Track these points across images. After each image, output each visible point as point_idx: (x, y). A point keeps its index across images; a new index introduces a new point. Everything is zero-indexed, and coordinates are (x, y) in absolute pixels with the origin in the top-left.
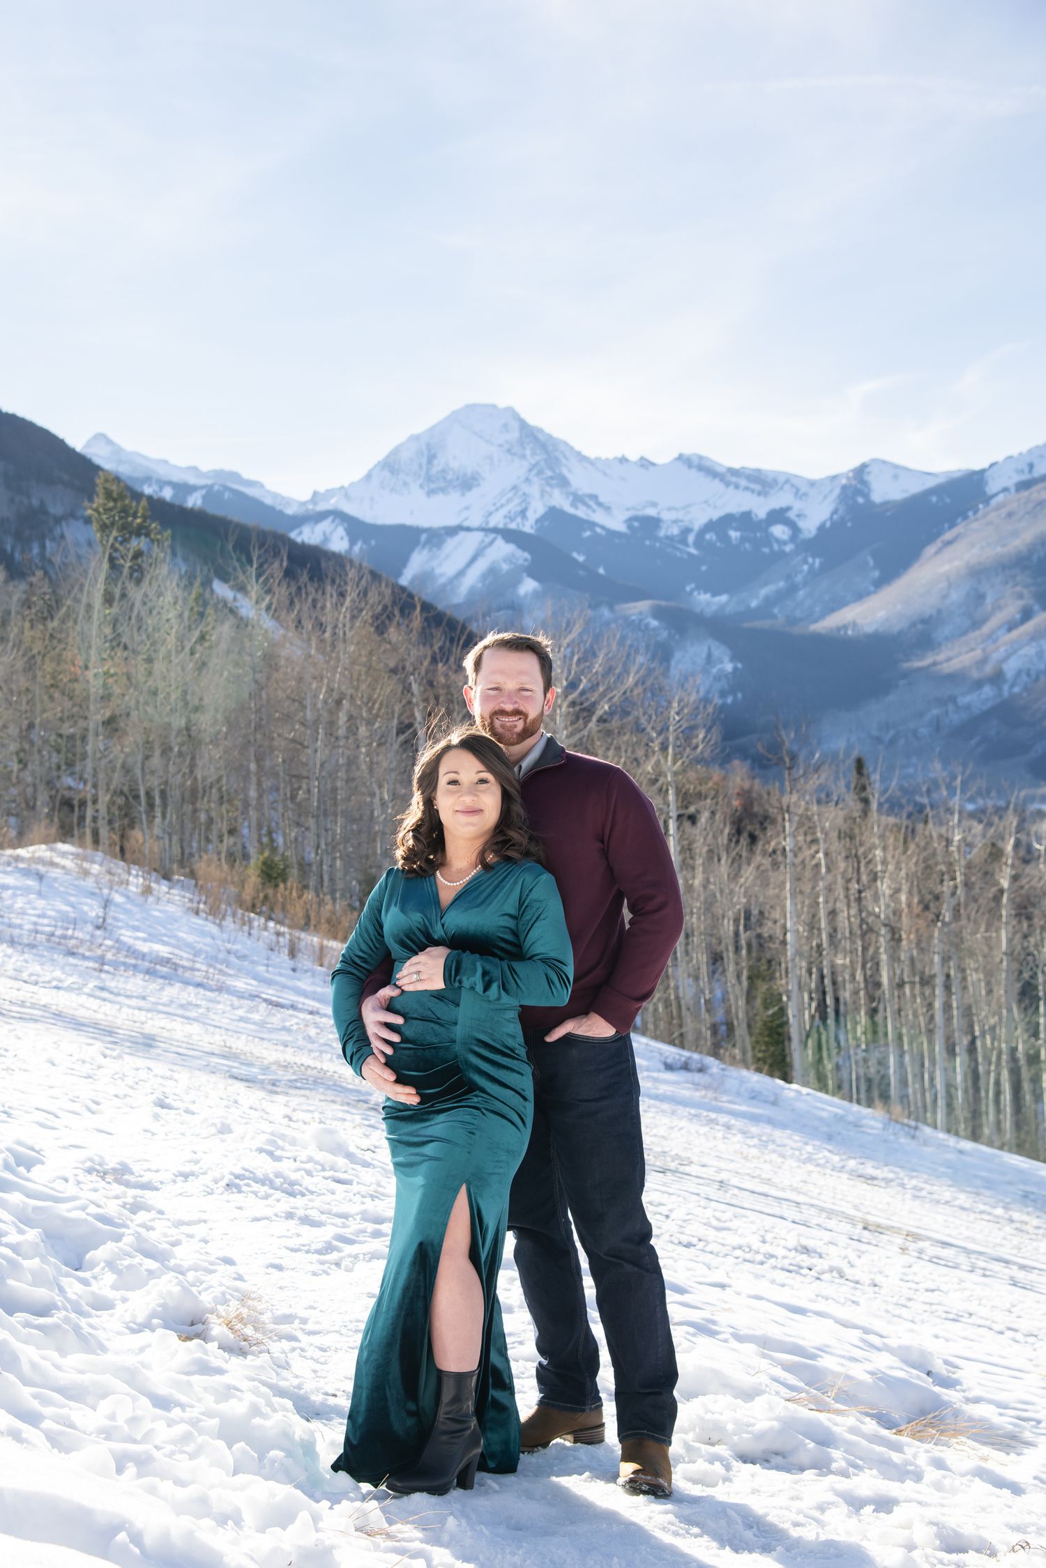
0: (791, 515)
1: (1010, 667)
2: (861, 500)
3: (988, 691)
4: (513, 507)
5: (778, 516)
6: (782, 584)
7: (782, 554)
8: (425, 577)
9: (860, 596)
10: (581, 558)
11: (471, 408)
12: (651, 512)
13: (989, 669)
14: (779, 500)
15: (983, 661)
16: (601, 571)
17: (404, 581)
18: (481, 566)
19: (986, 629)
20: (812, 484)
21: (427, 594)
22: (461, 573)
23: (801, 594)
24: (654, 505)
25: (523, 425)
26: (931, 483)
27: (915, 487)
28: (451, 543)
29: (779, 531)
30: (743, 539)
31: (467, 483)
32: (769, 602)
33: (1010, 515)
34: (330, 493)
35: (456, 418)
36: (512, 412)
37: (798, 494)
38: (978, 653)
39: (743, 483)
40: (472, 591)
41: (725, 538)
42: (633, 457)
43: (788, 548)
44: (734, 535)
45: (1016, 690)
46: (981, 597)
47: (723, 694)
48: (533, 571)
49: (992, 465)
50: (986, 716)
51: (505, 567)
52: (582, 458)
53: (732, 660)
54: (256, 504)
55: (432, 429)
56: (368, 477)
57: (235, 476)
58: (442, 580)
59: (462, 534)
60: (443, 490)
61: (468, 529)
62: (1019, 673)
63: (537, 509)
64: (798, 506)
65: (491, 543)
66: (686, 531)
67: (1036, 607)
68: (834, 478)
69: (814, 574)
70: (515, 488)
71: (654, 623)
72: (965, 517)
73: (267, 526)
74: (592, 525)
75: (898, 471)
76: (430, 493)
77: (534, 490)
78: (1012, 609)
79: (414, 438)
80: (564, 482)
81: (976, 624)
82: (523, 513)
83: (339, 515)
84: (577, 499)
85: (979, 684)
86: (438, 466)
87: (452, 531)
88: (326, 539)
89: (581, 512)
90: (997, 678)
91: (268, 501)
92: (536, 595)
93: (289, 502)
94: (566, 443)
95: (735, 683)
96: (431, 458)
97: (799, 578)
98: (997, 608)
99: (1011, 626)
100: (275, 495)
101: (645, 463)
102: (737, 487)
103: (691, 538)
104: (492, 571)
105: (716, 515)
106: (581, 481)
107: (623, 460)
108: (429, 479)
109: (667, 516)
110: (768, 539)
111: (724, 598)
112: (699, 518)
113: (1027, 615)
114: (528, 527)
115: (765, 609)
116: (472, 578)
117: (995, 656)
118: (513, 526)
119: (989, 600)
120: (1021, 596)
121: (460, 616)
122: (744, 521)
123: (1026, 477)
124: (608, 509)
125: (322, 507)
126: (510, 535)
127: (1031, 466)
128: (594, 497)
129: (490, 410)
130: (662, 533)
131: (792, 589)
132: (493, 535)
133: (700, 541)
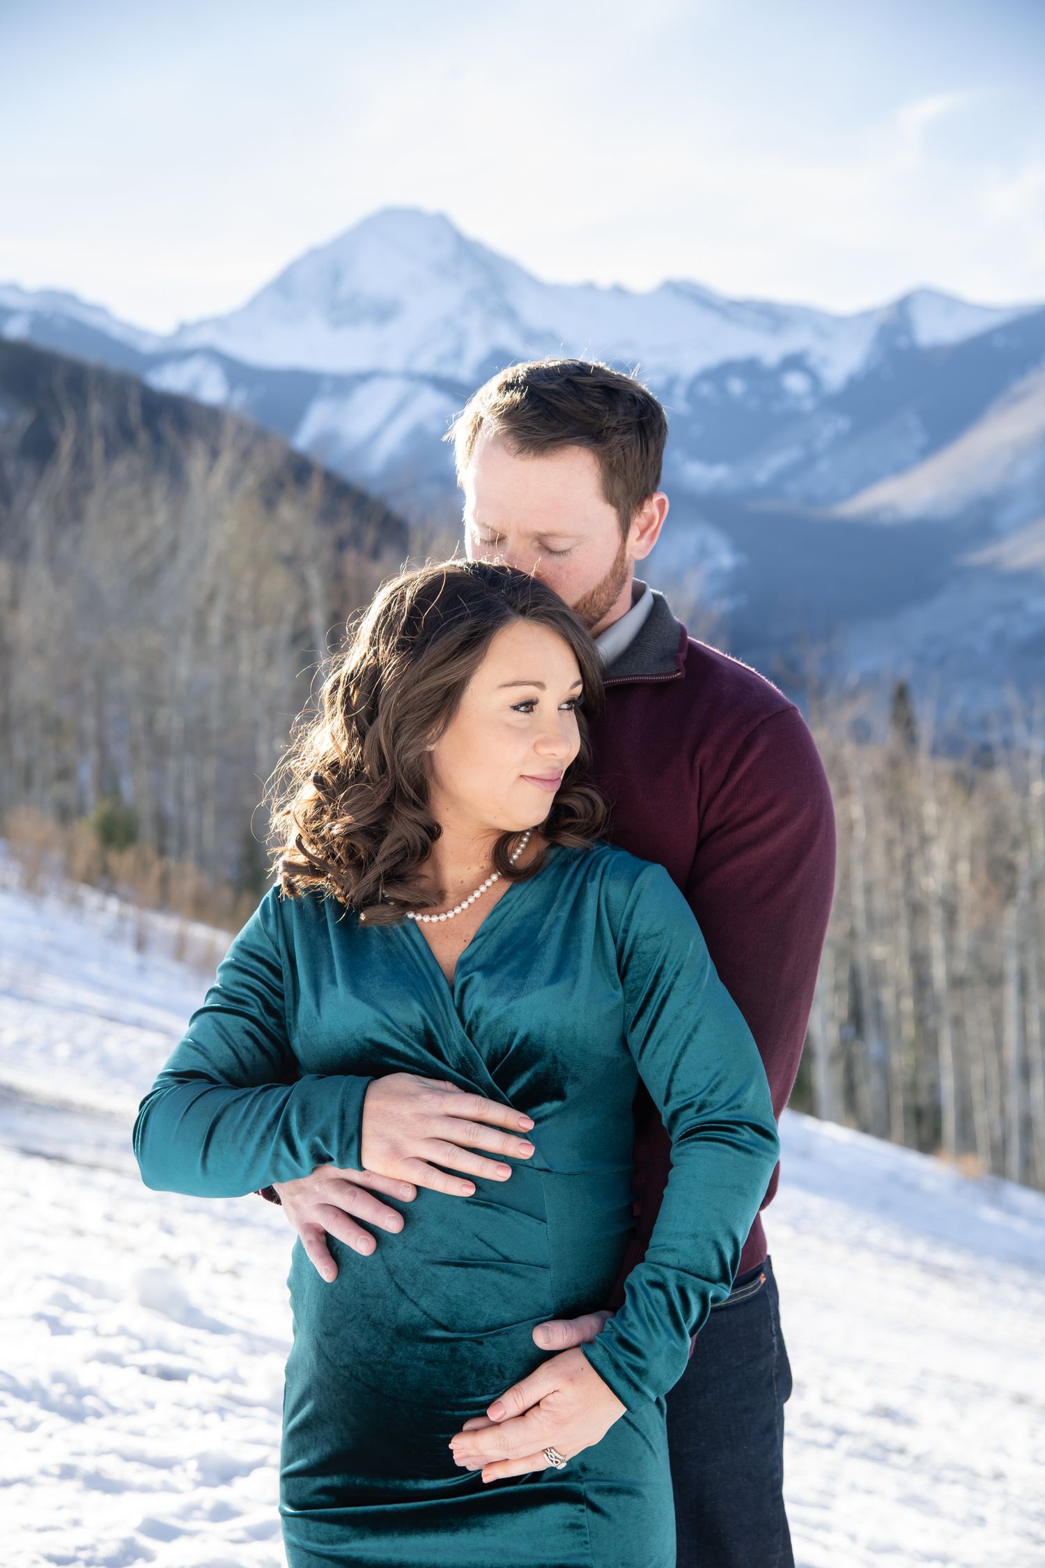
0: (812, 361)
2: (902, 342)
4: (446, 345)
5: (794, 362)
6: (797, 453)
7: (794, 416)
8: (328, 439)
9: (899, 468)
11: (389, 212)
14: (794, 341)
17: (303, 440)
18: (403, 424)
20: (841, 321)
21: (331, 460)
22: (375, 435)
23: (823, 466)
25: (459, 238)
26: (993, 321)
27: (976, 324)
28: (363, 394)
29: (795, 383)
30: (747, 393)
31: (384, 313)
32: (782, 477)
34: (200, 324)
35: (371, 224)
36: (442, 221)
37: (820, 334)
39: (749, 318)
40: (391, 458)
41: (722, 390)
42: (603, 283)
43: (808, 405)
44: (736, 386)
47: (721, 596)
51: (435, 426)
52: (536, 284)
53: (732, 552)
54: (100, 337)
55: (337, 239)
56: (253, 304)
57: (70, 298)
58: (352, 443)
59: (377, 382)
60: (354, 321)
61: (385, 375)
64: (820, 349)
65: (416, 394)
66: (672, 382)
68: (867, 315)
69: (841, 440)
70: (447, 320)
73: (115, 364)
75: (951, 303)
76: (336, 324)
77: (473, 324)
79: (313, 253)
80: (510, 314)
82: (458, 354)
83: (213, 355)
84: (531, 337)
86: (345, 288)
87: (364, 377)
88: (196, 383)
91: (116, 332)
93: (144, 334)
94: (513, 265)
95: (735, 583)
96: (336, 279)
97: (820, 445)
100: (127, 327)
101: (619, 291)
102: (743, 324)
103: (680, 391)
104: (417, 432)
105: (710, 357)
106: (533, 312)
107: (590, 287)
108: (334, 306)
110: (780, 393)
111: (722, 470)
112: (691, 362)
115: (774, 487)
116: (391, 442)
118: (445, 371)
121: (375, 491)
122: (750, 368)
125: (190, 341)
126: (441, 384)
129: (413, 216)
131: (810, 460)
132: (419, 384)
133: (691, 396)
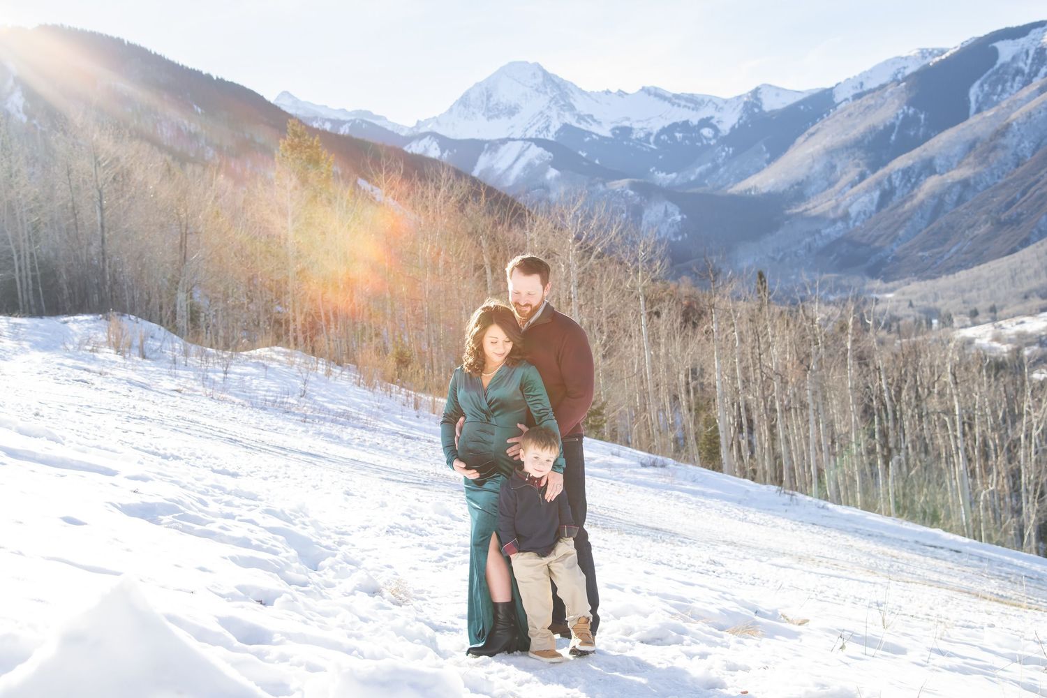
0: (714, 121)
1: (854, 210)
2: (756, 110)
3: (840, 225)
4: (541, 124)
5: (706, 122)
6: (709, 165)
7: (709, 145)
8: (489, 170)
9: (758, 170)
10: (584, 155)
11: (512, 64)
12: (627, 124)
13: (840, 211)
14: (705, 113)
15: (837, 207)
16: (597, 162)
17: (476, 173)
18: (523, 162)
19: (837, 187)
20: (726, 101)
21: (490, 182)
22: (511, 167)
23: (722, 170)
24: (628, 119)
25: (545, 73)
26: (799, 98)
27: (790, 101)
28: (503, 149)
29: (707, 132)
30: (684, 138)
31: (512, 111)
32: (701, 176)
33: (849, 115)
34: (428, 121)
35: (503, 71)
36: (537, 65)
37: (718, 108)
38: (833, 202)
39: (683, 103)
40: (517, 178)
41: (673, 138)
42: (614, 90)
43: (713, 142)
44: (679, 135)
45: (858, 224)
46: (833, 167)
47: (676, 235)
48: (554, 164)
49: (837, 85)
50: (839, 241)
51: (537, 162)
52: (582, 92)
53: (680, 213)
54: (382, 129)
55: (489, 78)
56: (451, 110)
57: (369, 114)
58: (499, 172)
59: (510, 143)
60: (497, 116)
61: (514, 140)
62: (859, 213)
63: (556, 125)
64: (717, 115)
65: (529, 147)
66: (649, 134)
67: (868, 172)
68: (740, 97)
69: (729, 158)
70: (541, 112)
71: (631, 193)
72: (822, 118)
73: (390, 144)
74: (590, 133)
75: (779, 91)
76: (489, 118)
77: (554, 113)
78: (853, 174)
79: (478, 85)
80: (572, 108)
81: (831, 184)
82: (547, 128)
83: (433, 135)
84: (581, 118)
85: (834, 221)
86: (493, 101)
87: (504, 141)
88: (426, 150)
89: (583, 126)
90: (846, 217)
91: (389, 128)
92: (557, 179)
93: (402, 128)
94: (572, 83)
95: (683, 227)
96: (489, 97)
97: (720, 161)
98: (844, 173)
99: (853, 184)
100: (394, 124)
101: (621, 94)
102: (679, 106)
103: (652, 139)
104: (530, 165)
105: (666, 124)
106: (581, 106)
107: (608, 92)
108: (488, 110)
109: (636, 126)
110: (700, 137)
111: (674, 175)
112: (656, 126)
113: (862, 177)
114: (551, 137)
115: (699, 182)
116: (517, 170)
117: (844, 204)
118: (541, 136)
119: (839, 169)
120: (858, 165)
121: (510, 195)
122: (685, 126)
123: (859, 91)
124: (599, 123)
125: (423, 130)
126: (539, 142)
127: (862, 84)
128: (591, 116)
129: (524, 65)
130: (633, 137)
131: (716, 167)
132: (529, 143)
133: (657, 141)
